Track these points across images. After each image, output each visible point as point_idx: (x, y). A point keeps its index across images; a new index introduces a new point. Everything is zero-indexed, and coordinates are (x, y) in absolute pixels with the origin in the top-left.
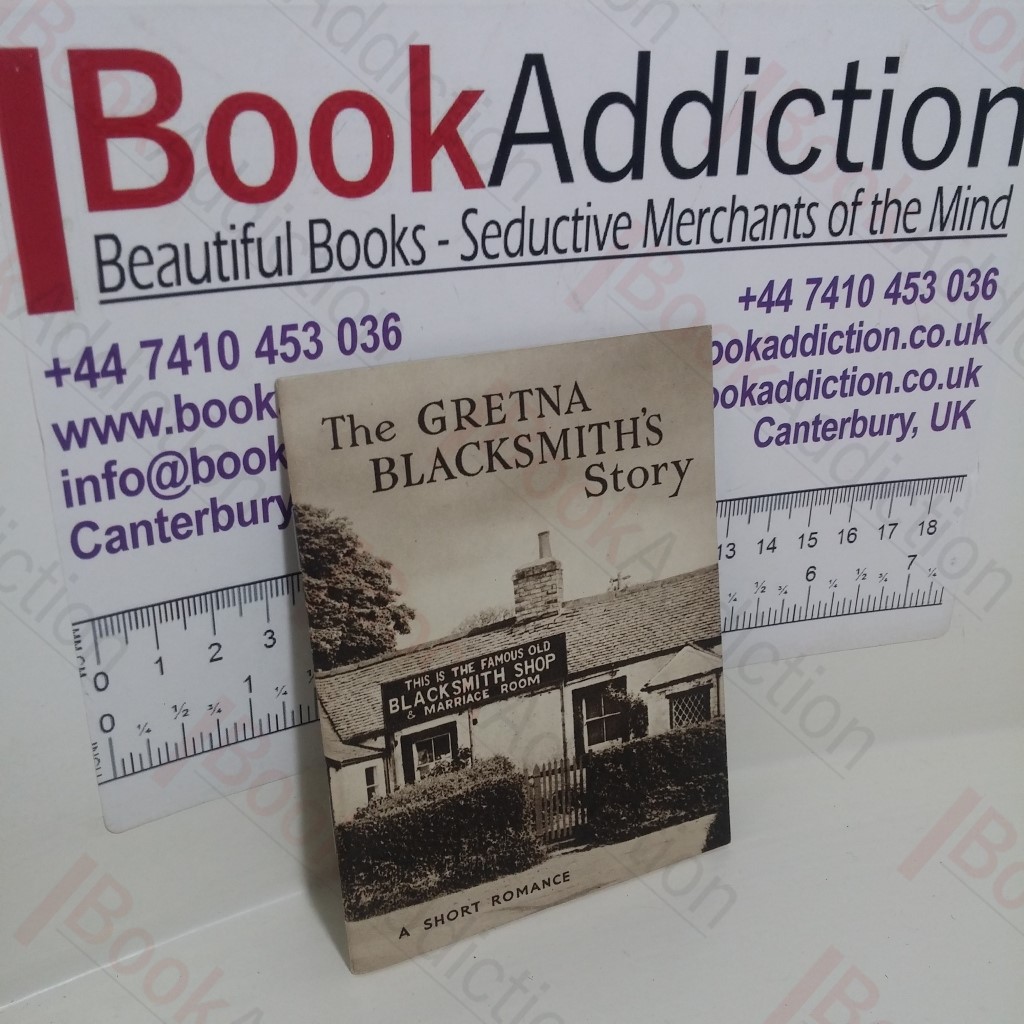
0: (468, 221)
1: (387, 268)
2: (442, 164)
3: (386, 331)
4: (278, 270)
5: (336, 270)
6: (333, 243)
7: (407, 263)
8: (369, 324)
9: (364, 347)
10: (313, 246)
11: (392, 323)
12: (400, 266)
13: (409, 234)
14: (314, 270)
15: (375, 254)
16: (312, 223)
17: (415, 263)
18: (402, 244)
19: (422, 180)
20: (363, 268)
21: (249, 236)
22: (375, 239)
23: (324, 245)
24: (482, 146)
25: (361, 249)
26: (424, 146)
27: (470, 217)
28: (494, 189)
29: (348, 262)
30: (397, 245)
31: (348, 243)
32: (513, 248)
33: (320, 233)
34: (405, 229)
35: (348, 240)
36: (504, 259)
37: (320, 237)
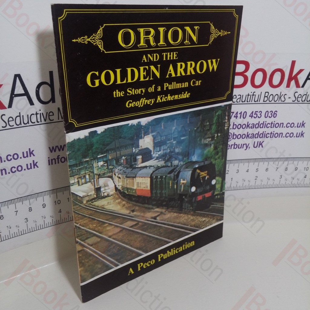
0: (295, 94)
1: (277, 102)
2: (293, 83)
3: (274, 114)
4: (257, 101)
5: (268, 102)
6: (268, 97)
7: (281, 101)
8: (271, 112)
9: (269, 117)
10: (265, 97)
11: (276, 112)
12: (280, 102)
13: (283, 96)
14: (264, 101)
15: (276, 99)
16: (266, 92)
17: (283, 101)
18: (281, 98)
19: (288, 86)
20: (273, 102)
21: (254, 94)
22: (277, 96)
23: (267, 97)
24: (301, 80)
25: (273, 98)
26: (290, 79)
27: (296, 93)
28: (302, 88)
29: (270, 100)
30: (280, 98)
31: (271, 97)
32: (303, 100)
33: (267, 94)
34: (283, 95)
35: (272, 96)
36: (301, 102)
37: (266, 95)
